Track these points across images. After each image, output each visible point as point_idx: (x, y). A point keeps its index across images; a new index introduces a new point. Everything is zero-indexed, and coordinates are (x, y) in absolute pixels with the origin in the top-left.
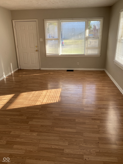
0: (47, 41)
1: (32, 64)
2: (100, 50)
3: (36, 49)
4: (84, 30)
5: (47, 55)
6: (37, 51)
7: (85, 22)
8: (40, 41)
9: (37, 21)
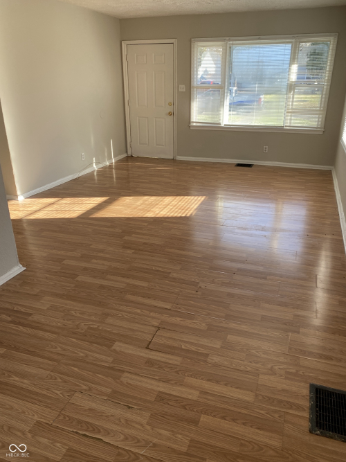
0: (194, 91)
1: (157, 145)
2: (324, 116)
3: (170, 109)
4: (287, 66)
5: (192, 124)
6: (170, 114)
7: (290, 45)
8: (180, 90)
9: (176, 44)
